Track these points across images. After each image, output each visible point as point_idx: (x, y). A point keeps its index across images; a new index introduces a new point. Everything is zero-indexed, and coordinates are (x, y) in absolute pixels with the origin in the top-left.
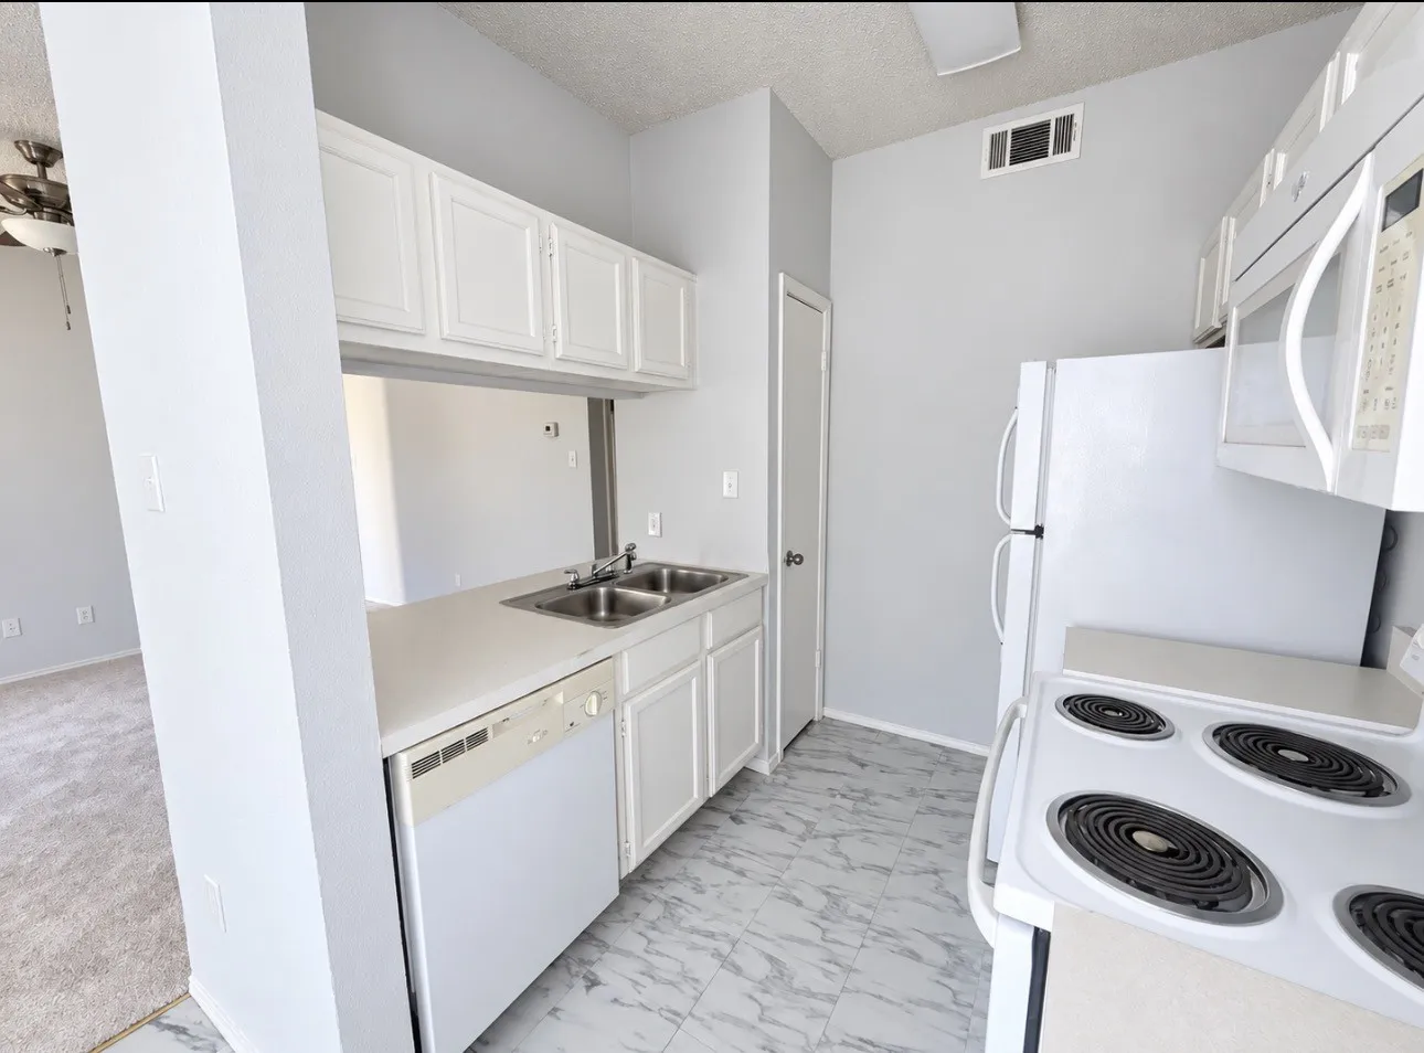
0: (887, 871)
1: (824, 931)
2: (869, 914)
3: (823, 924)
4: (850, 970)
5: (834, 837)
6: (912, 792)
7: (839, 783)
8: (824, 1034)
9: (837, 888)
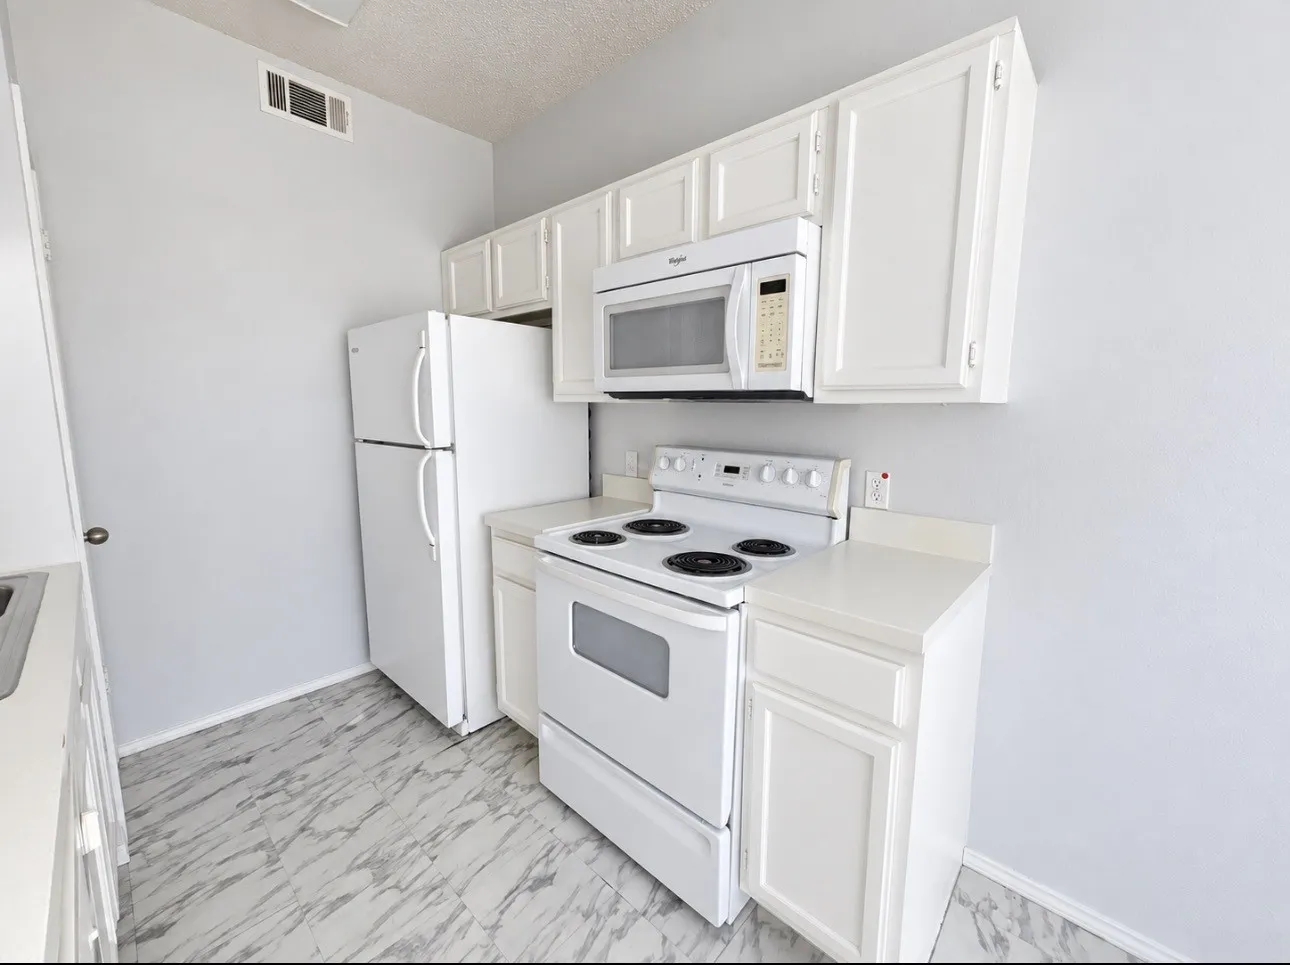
0: (380, 805)
1: (396, 887)
2: (409, 840)
3: (390, 882)
4: (445, 881)
5: (303, 830)
6: (326, 742)
7: (241, 793)
8: (485, 929)
9: (363, 853)
